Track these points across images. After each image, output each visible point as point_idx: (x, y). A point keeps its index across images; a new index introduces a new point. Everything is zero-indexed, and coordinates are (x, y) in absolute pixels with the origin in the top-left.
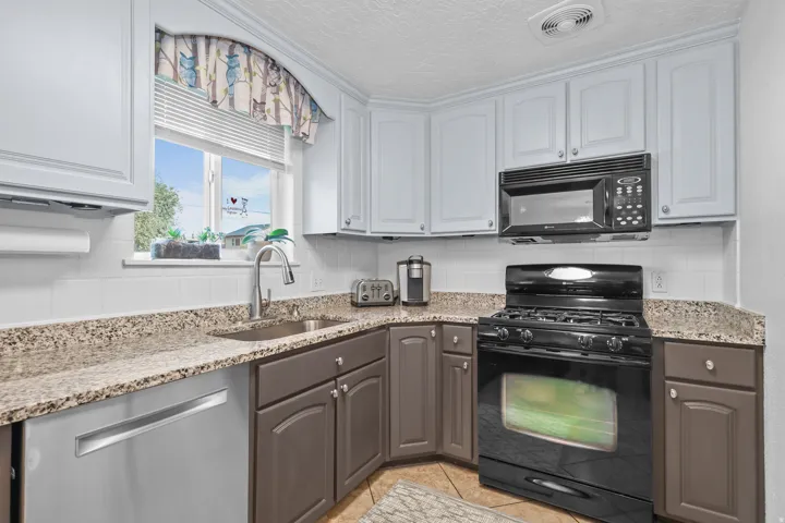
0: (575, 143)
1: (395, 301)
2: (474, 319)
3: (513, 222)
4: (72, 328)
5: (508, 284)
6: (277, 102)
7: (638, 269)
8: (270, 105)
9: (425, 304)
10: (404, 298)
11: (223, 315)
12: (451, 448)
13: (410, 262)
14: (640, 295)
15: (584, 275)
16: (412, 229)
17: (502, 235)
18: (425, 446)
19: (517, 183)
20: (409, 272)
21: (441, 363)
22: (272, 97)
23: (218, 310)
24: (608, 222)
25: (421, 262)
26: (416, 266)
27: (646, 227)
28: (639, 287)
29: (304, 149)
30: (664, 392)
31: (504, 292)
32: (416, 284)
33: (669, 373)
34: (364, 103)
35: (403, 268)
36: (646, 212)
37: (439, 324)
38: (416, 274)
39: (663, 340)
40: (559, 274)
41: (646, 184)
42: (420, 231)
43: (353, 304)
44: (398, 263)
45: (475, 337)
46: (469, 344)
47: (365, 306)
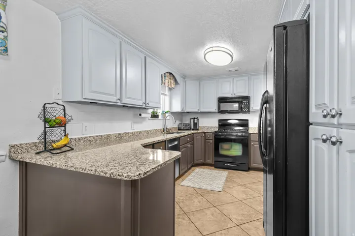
0: (235, 92)
1: (190, 129)
2: (213, 131)
3: (221, 110)
5: (219, 124)
6: (171, 82)
7: (248, 120)
9: (198, 129)
10: (192, 128)
12: (209, 161)
13: (194, 119)
14: (248, 126)
15: (236, 122)
16: (196, 110)
17: (219, 112)
18: (201, 161)
19: (222, 100)
20: (194, 121)
21: (205, 142)
24: (241, 110)
25: (197, 118)
26: (196, 120)
27: (249, 111)
28: (248, 124)
29: (170, 90)
30: (251, 143)
31: (218, 126)
32: (196, 124)
33: (252, 140)
34: (185, 79)
35: (192, 120)
36: (249, 108)
37: (205, 133)
38: (196, 122)
39: (251, 134)
40: (229, 121)
41: (249, 102)
43: (179, 129)
44: (191, 119)
45: (214, 135)
46: (212, 137)
47: (184, 130)
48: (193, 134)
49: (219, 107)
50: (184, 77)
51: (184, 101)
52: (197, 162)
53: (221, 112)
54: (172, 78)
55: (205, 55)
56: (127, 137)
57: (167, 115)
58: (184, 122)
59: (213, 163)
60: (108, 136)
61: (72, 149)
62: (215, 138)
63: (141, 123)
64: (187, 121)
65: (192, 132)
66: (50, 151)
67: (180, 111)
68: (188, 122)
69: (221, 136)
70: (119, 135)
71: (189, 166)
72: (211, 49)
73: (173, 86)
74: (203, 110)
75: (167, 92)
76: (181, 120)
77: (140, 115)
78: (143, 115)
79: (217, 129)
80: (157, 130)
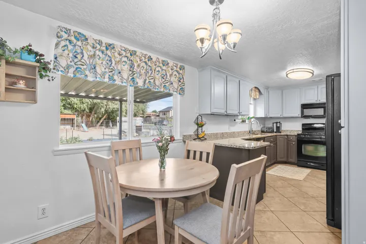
0: (320, 99)
1: (273, 132)
2: (296, 134)
3: (305, 115)
5: (303, 129)
6: (256, 94)
9: (281, 132)
10: (275, 131)
12: (290, 160)
13: (277, 123)
16: (279, 116)
17: (302, 117)
18: (284, 160)
19: (305, 107)
21: (288, 143)
25: (280, 123)
29: (256, 101)
31: (301, 130)
32: (278, 128)
35: (275, 124)
37: (287, 135)
38: (278, 126)
40: (315, 125)
43: (263, 132)
44: (273, 123)
45: (296, 137)
46: (295, 139)
47: (267, 132)
48: (276, 135)
49: (302, 112)
50: (267, 88)
51: (267, 109)
52: (279, 159)
53: (304, 116)
54: (257, 90)
55: (287, 75)
56: (226, 135)
57: (252, 120)
58: (267, 126)
59: (296, 162)
60: (217, 133)
61: (206, 139)
62: (298, 140)
63: (234, 126)
64: (269, 124)
65: (275, 134)
66: (200, 138)
67: (264, 116)
68: (271, 126)
69: (304, 138)
70: (222, 133)
71: (272, 162)
72: (292, 71)
73: (258, 97)
74: (285, 115)
75: (252, 102)
76: (264, 124)
77: (235, 120)
78: (237, 121)
79: (300, 132)
80: (245, 132)
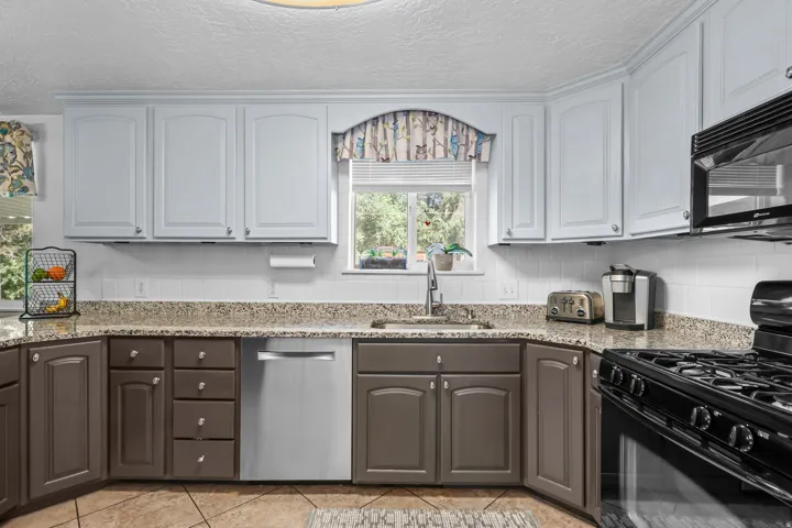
4: (317, 306)
6: (434, 141)
8: (430, 145)
10: (609, 318)
11: (404, 310)
13: (612, 273)
20: (612, 284)
22: (432, 137)
23: (401, 306)
26: (618, 278)
29: (487, 167)
35: (607, 280)
37: (586, 352)
38: (618, 289)
42: (614, 233)
60: (188, 304)
70: (219, 305)
